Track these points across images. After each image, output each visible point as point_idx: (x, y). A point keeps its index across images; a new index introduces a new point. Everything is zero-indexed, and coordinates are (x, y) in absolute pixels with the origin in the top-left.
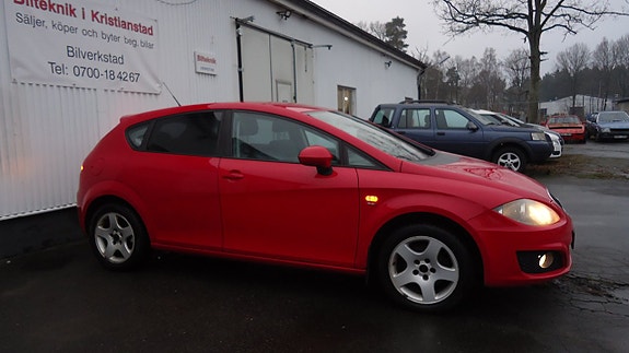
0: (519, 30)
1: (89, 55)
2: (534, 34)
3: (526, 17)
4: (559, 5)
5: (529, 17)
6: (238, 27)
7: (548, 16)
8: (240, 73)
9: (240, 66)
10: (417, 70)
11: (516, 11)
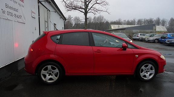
0: (82, 12)
1: (11, 8)
2: (86, 13)
3: (84, 9)
4: (91, 7)
5: (85, 9)
6: (38, 3)
7: (89, 9)
8: (39, 18)
9: (39, 16)
10: (64, 20)
11: (82, 7)
